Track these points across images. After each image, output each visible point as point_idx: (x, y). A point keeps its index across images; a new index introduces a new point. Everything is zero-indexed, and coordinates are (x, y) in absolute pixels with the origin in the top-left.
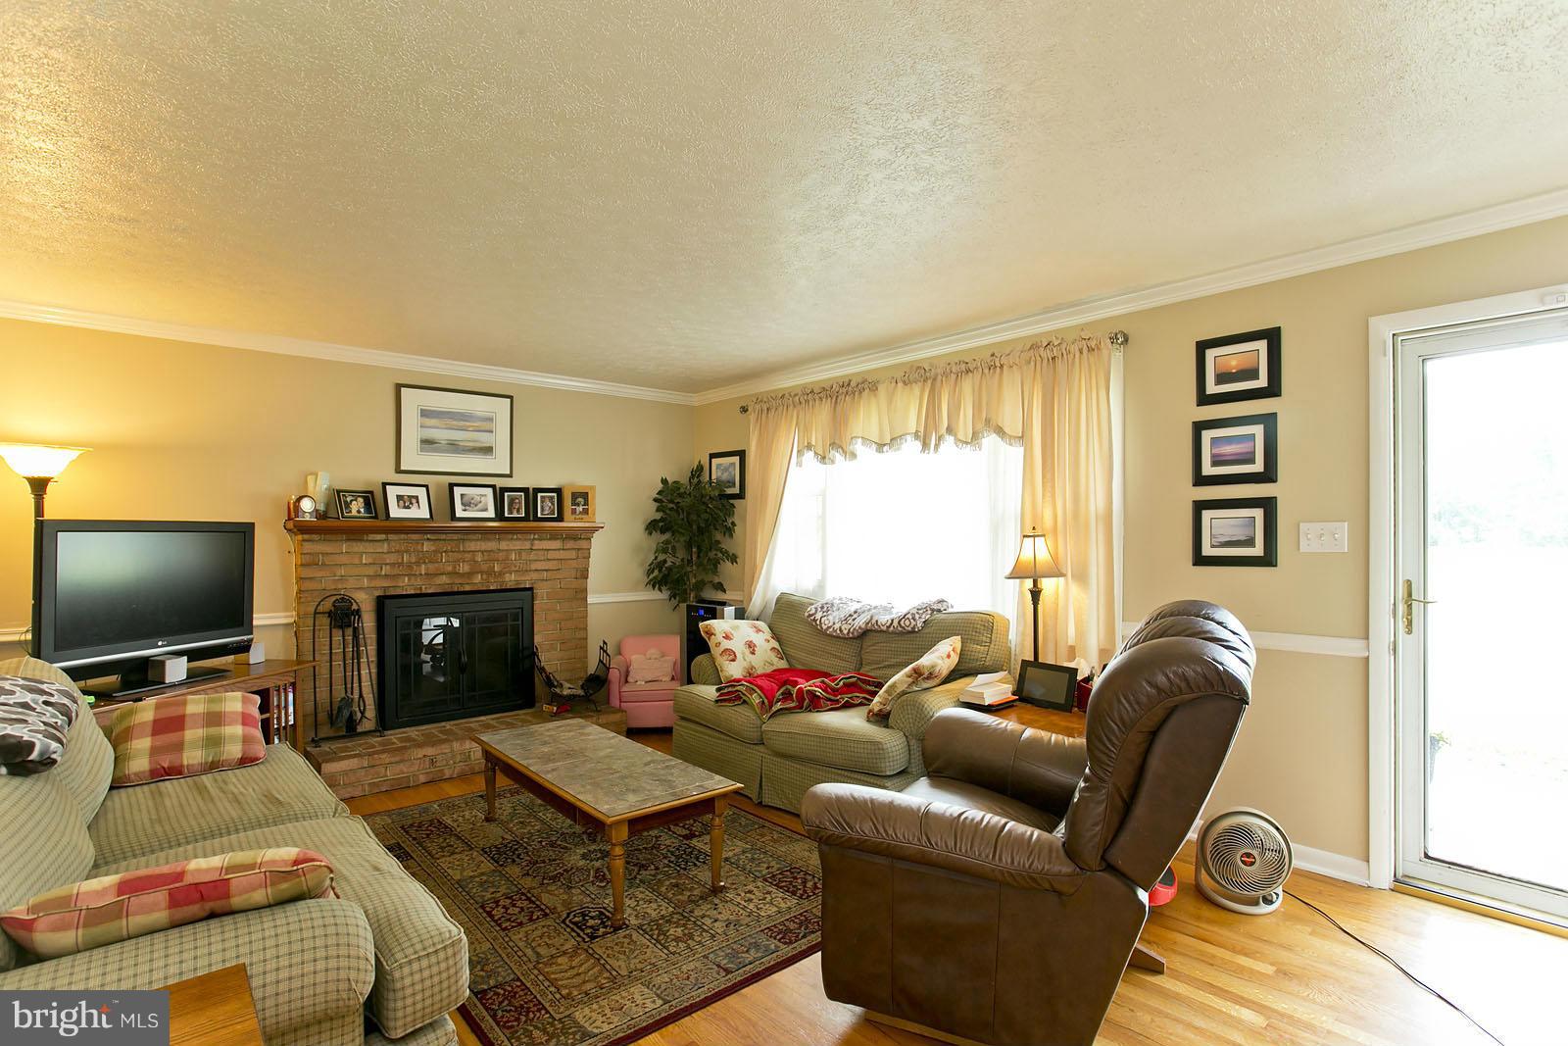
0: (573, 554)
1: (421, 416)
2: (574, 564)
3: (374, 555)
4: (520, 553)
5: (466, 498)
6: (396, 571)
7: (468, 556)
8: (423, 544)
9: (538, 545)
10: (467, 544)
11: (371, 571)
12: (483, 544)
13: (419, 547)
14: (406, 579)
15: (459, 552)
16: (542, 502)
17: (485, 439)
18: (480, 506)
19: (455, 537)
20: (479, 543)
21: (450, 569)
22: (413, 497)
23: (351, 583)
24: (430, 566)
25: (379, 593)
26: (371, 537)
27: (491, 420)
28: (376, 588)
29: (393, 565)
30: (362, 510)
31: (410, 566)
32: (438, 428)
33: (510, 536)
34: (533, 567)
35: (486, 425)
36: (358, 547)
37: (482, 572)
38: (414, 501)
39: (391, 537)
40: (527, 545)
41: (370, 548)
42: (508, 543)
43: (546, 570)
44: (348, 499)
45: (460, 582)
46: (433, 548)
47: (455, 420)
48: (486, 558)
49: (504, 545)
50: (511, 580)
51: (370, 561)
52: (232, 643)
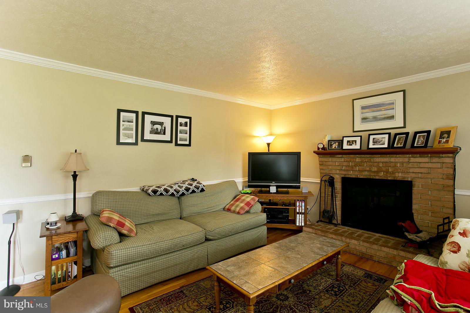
0: (439, 165)
1: (362, 109)
2: (440, 171)
3: (340, 162)
4: (402, 164)
5: (375, 140)
6: (347, 169)
7: (376, 164)
8: (356, 159)
9: (412, 160)
10: (375, 159)
11: (339, 168)
12: (382, 159)
13: (355, 160)
14: (352, 172)
15: (371, 162)
16: (419, 138)
17: (390, 113)
18: (381, 143)
19: (368, 156)
20: (380, 158)
21: (368, 169)
22: (354, 141)
23: (334, 172)
24: (360, 167)
25: (343, 176)
26: (337, 156)
27: (393, 104)
28: (342, 174)
29: (346, 166)
30: (337, 147)
31: (352, 167)
32: (368, 112)
33: (395, 155)
34: (411, 170)
35: (391, 106)
36: (334, 159)
37: (384, 172)
38: (354, 142)
39: (344, 156)
40: (406, 160)
41: (338, 160)
42: (395, 159)
43: (421, 173)
44: (332, 143)
45: (373, 175)
46: (360, 160)
47: (376, 107)
48: (384, 165)
49: (393, 160)
50: (399, 176)
51: (339, 164)
52: (294, 185)
